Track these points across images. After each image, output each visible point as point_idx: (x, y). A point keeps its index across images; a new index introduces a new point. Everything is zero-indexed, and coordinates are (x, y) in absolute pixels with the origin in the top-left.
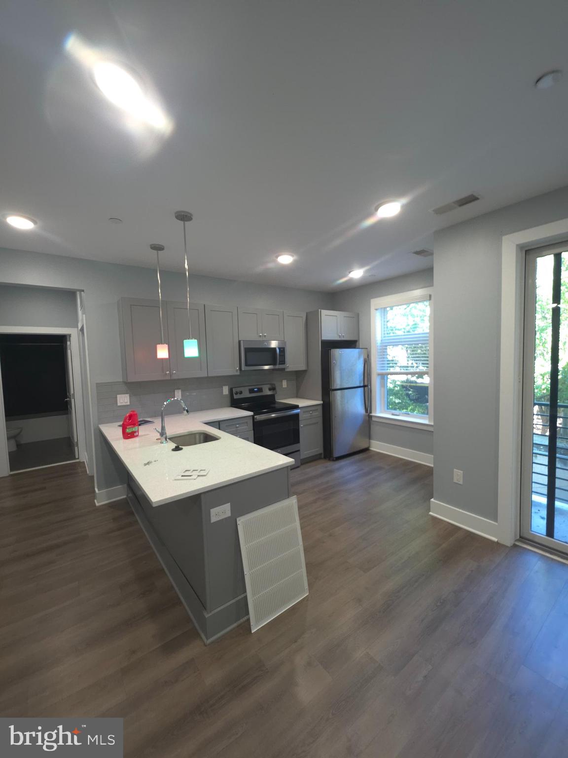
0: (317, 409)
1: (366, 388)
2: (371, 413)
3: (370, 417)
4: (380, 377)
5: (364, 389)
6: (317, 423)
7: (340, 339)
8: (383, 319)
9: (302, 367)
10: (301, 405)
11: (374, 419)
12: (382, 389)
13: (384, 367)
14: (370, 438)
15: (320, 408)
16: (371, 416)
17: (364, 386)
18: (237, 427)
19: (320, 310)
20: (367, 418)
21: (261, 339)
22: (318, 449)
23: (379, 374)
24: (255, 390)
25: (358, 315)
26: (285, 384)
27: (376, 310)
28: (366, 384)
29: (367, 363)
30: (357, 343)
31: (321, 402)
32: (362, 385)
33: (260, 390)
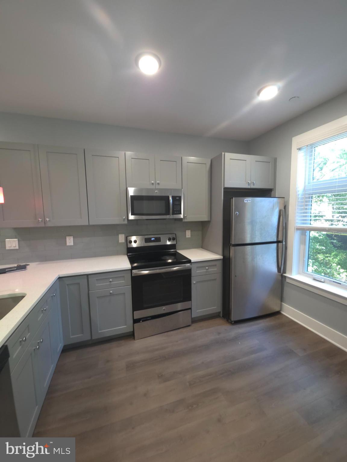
0: (216, 265)
1: (280, 244)
2: (285, 272)
3: (283, 278)
4: (299, 232)
5: (278, 246)
6: (215, 280)
7: (249, 187)
8: (308, 160)
9: (205, 218)
10: (193, 259)
11: (288, 280)
12: (302, 247)
13: (306, 220)
14: (282, 299)
15: (220, 264)
16: (285, 277)
17: (278, 242)
18: (110, 281)
19: (223, 153)
20: (280, 278)
21: (153, 187)
22: (216, 307)
23: (298, 229)
24: (152, 239)
25: (275, 160)
26: (188, 234)
27: (299, 149)
28: (280, 239)
29: (283, 214)
30: (273, 192)
31: (221, 257)
32: (275, 240)
33: (158, 240)
